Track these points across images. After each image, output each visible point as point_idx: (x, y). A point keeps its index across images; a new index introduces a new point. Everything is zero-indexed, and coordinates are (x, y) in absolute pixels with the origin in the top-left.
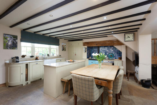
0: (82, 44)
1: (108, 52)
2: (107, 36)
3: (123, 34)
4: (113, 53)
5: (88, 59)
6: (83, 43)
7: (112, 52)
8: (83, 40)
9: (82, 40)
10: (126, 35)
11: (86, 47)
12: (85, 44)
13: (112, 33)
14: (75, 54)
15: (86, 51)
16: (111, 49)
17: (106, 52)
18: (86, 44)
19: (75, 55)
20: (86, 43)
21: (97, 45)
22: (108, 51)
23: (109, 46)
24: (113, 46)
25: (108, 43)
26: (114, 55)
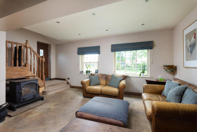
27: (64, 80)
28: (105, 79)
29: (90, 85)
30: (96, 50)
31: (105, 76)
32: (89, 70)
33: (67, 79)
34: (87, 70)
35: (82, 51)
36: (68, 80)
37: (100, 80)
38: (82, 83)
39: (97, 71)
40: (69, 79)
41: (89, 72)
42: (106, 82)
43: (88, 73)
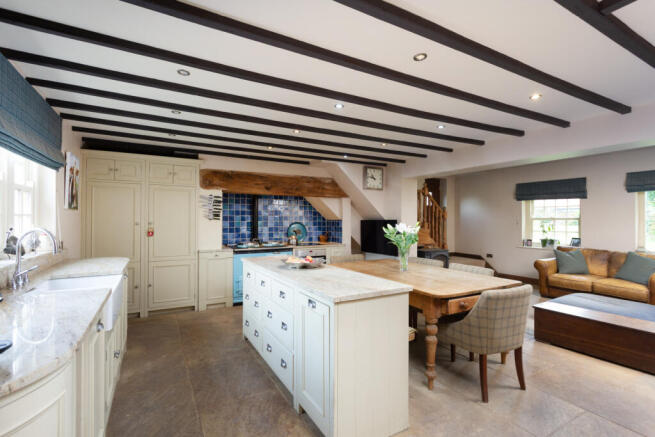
0: (197, 179)
1: (286, 218)
2: (307, 163)
3: (361, 166)
4: (304, 221)
5: (230, 252)
6: (202, 171)
7: (301, 218)
8: (200, 155)
9: (196, 157)
10: (369, 170)
11: (218, 193)
12: (209, 179)
13: (345, 157)
14: (145, 228)
15: (218, 216)
16: (297, 209)
17: (281, 218)
18: (216, 181)
19: (150, 234)
20: (215, 173)
21: (267, 189)
22: (287, 214)
23: (291, 197)
24: (301, 198)
25: (306, 185)
26: (307, 228)
27: (479, 257)
28: (606, 262)
29: (558, 272)
30: (574, 188)
31: (606, 254)
32: (549, 236)
33: (484, 256)
34: (544, 238)
35: (529, 191)
36: (489, 260)
37: (586, 263)
38: (537, 265)
39: (576, 241)
40: (490, 256)
41: (552, 242)
42: (609, 270)
43: (547, 245)
